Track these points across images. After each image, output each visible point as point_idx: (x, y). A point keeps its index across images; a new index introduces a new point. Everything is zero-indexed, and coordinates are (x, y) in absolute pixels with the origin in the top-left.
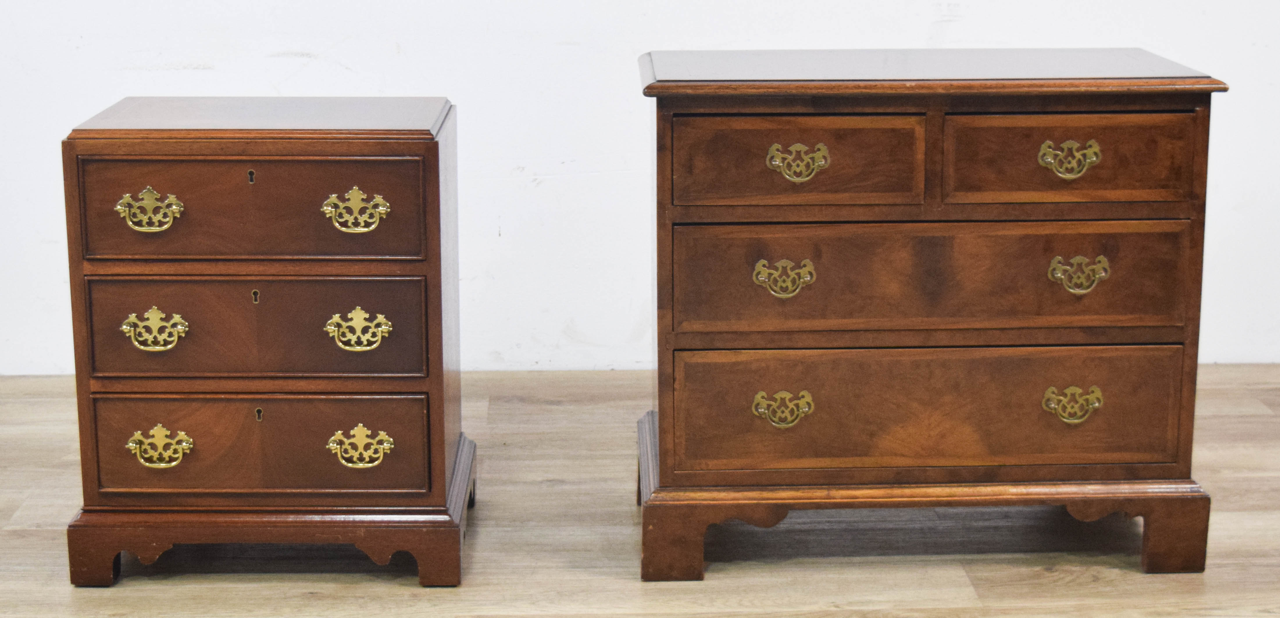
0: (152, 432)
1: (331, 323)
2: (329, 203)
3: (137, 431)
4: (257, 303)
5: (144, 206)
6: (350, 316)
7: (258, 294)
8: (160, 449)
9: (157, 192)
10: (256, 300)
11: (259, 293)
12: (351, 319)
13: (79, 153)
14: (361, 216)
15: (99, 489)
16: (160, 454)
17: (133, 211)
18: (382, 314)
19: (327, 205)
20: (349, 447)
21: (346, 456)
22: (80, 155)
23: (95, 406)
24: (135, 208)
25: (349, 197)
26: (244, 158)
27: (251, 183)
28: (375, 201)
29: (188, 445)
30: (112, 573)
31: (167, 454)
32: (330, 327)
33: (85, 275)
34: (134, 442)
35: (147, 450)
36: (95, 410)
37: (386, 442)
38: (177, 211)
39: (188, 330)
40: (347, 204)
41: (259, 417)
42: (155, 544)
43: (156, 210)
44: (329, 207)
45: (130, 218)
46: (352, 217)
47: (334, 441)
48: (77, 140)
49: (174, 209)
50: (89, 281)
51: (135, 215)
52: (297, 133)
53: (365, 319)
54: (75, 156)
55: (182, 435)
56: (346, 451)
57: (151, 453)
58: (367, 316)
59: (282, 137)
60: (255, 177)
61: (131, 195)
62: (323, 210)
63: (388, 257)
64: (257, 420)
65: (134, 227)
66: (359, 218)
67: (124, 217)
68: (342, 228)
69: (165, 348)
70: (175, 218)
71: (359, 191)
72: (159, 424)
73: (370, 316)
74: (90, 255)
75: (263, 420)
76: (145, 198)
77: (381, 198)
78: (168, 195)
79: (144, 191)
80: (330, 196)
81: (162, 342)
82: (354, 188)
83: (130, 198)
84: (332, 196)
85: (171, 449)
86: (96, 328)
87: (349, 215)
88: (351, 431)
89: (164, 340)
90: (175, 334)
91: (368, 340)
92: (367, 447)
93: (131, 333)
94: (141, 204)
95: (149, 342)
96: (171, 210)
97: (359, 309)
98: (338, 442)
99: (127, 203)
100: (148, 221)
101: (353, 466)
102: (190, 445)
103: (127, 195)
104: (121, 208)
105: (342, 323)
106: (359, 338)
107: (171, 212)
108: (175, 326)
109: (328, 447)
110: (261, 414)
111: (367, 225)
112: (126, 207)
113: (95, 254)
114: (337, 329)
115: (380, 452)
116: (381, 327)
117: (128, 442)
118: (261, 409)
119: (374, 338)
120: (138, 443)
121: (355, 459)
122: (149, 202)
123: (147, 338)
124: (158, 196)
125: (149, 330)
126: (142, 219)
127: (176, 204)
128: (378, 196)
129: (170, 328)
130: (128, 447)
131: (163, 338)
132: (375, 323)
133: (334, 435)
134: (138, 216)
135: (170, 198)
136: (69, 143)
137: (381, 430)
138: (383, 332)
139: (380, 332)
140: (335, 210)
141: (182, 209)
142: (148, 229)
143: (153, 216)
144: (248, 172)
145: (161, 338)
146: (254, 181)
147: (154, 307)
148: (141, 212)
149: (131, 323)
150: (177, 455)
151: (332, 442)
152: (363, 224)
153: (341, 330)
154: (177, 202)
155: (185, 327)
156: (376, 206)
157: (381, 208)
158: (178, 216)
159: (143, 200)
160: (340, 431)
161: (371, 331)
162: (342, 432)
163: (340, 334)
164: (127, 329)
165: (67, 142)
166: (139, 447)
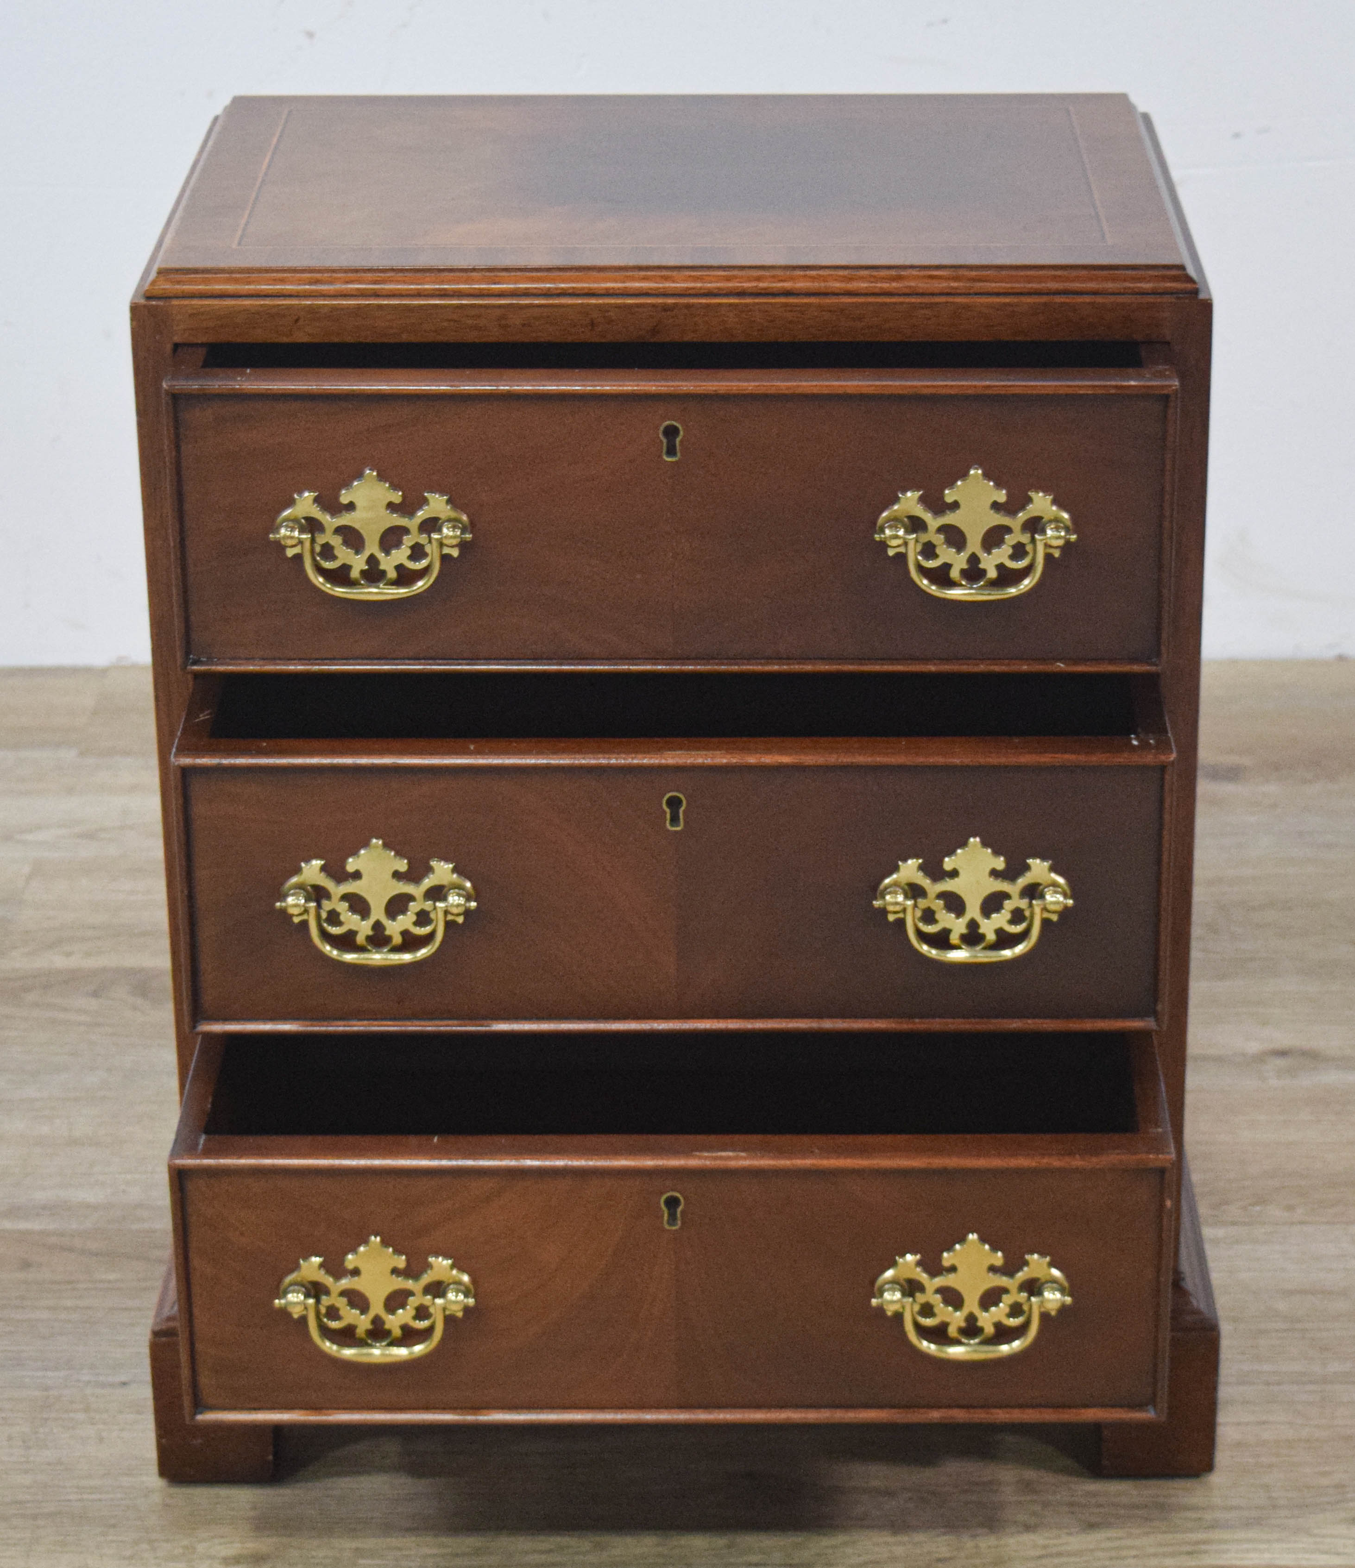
0: (351, 1261)
1: (896, 884)
2: (898, 514)
3: (307, 1256)
4: (679, 828)
5: (357, 526)
6: (949, 863)
7: (680, 802)
9: (391, 485)
10: (675, 820)
11: (684, 802)
12: (954, 874)
14: (989, 553)
15: (195, 1413)
16: (378, 1320)
17: (322, 540)
18: (1044, 858)
19: (895, 521)
20: (937, 1300)
21: (928, 1322)
22: (184, 346)
24: (330, 531)
25: (956, 497)
27: (669, 459)
28: (1031, 511)
29: (462, 1297)
31: (395, 1321)
32: (893, 899)
34: (298, 1288)
35: (337, 1310)
37: (1050, 1286)
38: (456, 541)
39: (478, 907)
40: (951, 518)
41: (673, 1217)
43: (392, 538)
44: (898, 528)
45: (314, 559)
46: (964, 556)
47: (894, 1281)
48: (175, 302)
49: (447, 537)
51: (328, 552)
53: (996, 873)
54: (169, 348)
55: (441, 1265)
56: (927, 1310)
57: (350, 1316)
58: (1000, 863)
59: (765, 289)
60: (681, 441)
61: (316, 494)
62: (883, 536)
63: (1062, 665)
64: (667, 1227)
65: (329, 586)
66: (981, 558)
67: (298, 557)
68: (934, 588)
69: (407, 957)
70: (445, 558)
71: (986, 481)
72: (373, 1238)
73: (1007, 862)
74: (195, 663)
75: (681, 1228)
76: (359, 504)
77: (1049, 502)
78: (426, 494)
79: (356, 483)
80: (900, 496)
81: (397, 940)
82: (972, 472)
83: (314, 504)
84: (909, 494)
85: (408, 1307)
86: (202, 900)
87: (954, 550)
88: (945, 1255)
89: (405, 933)
90: (437, 915)
91: (1000, 932)
92: (990, 1299)
93: (308, 914)
94: (345, 519)
95: (360, 939)
96: (437, 540)
97: (975, 845)
98: (904, 1283)
99: (305, 518)
100: (367, 567)
101: (946, 1353)
102: (466, 1296)
103: (306, 494)
104: (288, 533)
105: (925, 882)
106: (973, 925)
107: (435, 543)
108: (437, 893)
109: (874, 1302)
110: (679, 1209)
111: (1007, 577)
112: (302, 531)
113: (210, 661)
114: (910, 903)
115: (1027, 1313)
116: (1042, 896)
117: (282, 1287)
118: (678, 1195)
119: (1018, 927)
120: (313, 1292)
121: (952, 1331)
122: (370, 515)
123: (354, 928)
124: (397, 497)
125: (359, 905)
126: (349, 563)
127: (449, 520)
128: (1041, 494)
129: (422, 899)
130: (283, 1306)
131: (402, 929)
132: (1022, 882)
133: (893, 1264)
134: (336, 552)
135: (431, 501)
136: (152, 312)
137: (1032, 1252)
138: (1045, 909)
139: (1037, 910)
140: (914, 536)
141: (467, 536)
142: (366, 590)
143: (381, 556)
144: (662, 428)
145: (395, 928)
146: (679, 454)
147: (374, 841)
148: (346, 543)
149: (309, 887)
150: (426, 1322)
151: (887, 1286)
152: (992, 574)
153: (923, 903)
154: (453, 514)
155: (468, 898)
156: (1035, 526)
157: (1049, 533)
158: (455, 553)
159: (351, 507)
160: (912, 1255)
161: (1009, 905)
162: (918, 1257)
163: (919, 914)
164: (296, 906)
165: (145, 306)
166: (313, 1306)
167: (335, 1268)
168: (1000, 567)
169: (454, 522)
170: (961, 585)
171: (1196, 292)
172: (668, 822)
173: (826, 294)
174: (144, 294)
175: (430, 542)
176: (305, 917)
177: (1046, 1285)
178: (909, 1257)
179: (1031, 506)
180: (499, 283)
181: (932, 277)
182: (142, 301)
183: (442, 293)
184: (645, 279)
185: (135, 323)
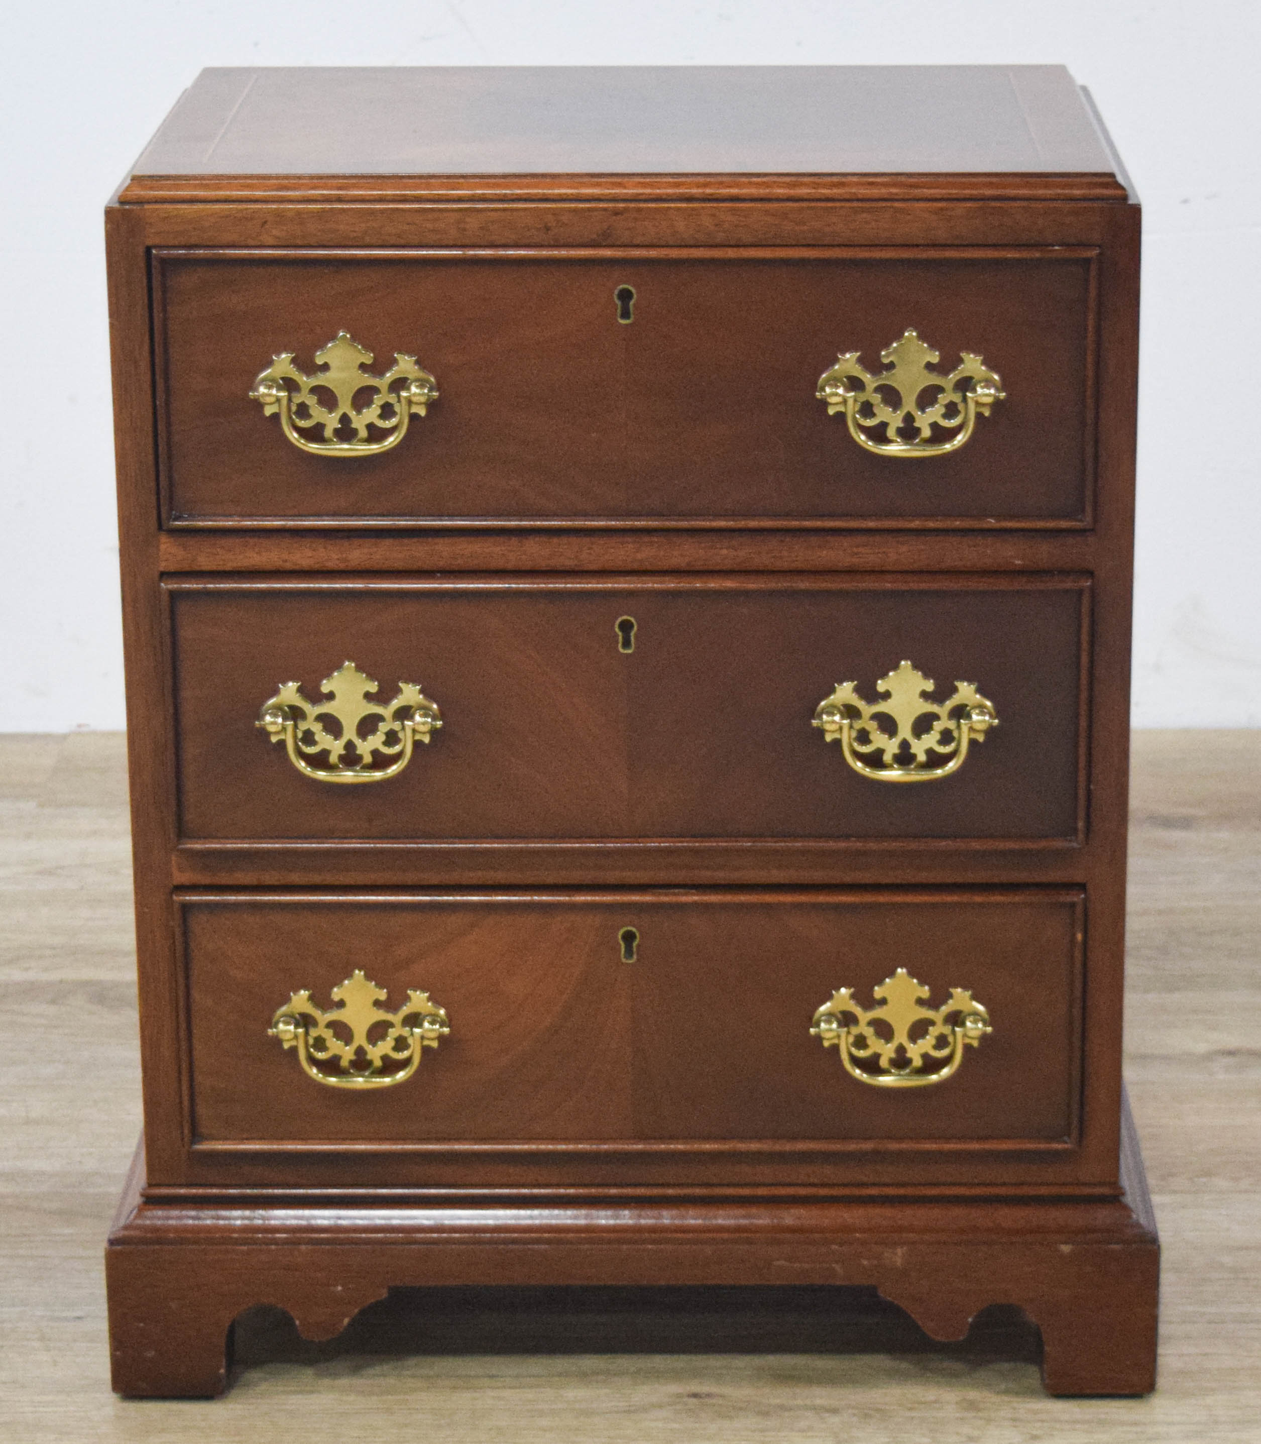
0: (337, 994)
1: (832, 705)
2: (837, 375)
3: (296, 990)
4: (630, 651)
5: (331, 386)
6: (881, 686)
7: (632, 626)
8: (360, 1039)
9: (363, 346)
10: (627, 644)
11: (635, 626)
12: (887, 695)
13: (157, 241)
14: (923, 411)
15: (193, 1142)
16: (360, 1051)
17: (298, 399)
18: (970, 681)
19: (834, 381)
20: (869, 1032)
21: (862, 1054)
22: (156, 247)
23: (185, 920)
24: (305, 390)
25: (891, 359)
26: (608, 253)
27: (623, 322)
28: (962, 371)
29: (437, 1026)
30: (224, 1361)
31: (376, 1053)
32: (830, 719)
33: (165, 575)
34: (288, 1019)
35: (324, 1040)
36: (185, 933)
37: (971, 1018)
38: (423, 399)
39: (443, 727)
40: (886, 378)
41: (629, 952)
42: (340, 1288)
43: (363, 397)
44: (837, 387)
45: (290, 418)
46: (900, 414)
47: (830, 1016)
48: (146, 206)
49: (415, 395)
50: (174, 595)
51: (303, 411)
52: (750, 183)
53: (925, 695)
54: (141, 250)
55: (419, 1000)
56: (861, 1042)
57: (335, 1047)
58: (929, 686)
59: (711, 195)
60: (634, 305)
61: (293, 355)
62: (823, 394)
63: (993, 521)
64: (624, 960)
65: (302, 441)
66: (916, 416)
67: (276, 417)
68: (870, 443)
69: (378, 775)
70: (414, 417)
71: (920, 343)
72: (357, 972)
73: (937, 685)
74: (177, 518)
75: (638, 960)
76: (332, 364)
77: (979, 362)
78: (395, 355)
79: (330, 345)
80: (840, 357)
81: (368, 759)
82: (906, 334)
83: (290, 364)
84: (848, 356)
85: (388, 1038)
86: (188, 721)
87: (891, 409)
88: (876, 988)
89: (375, 753)
90: (405, 735)
91: (930, 752)
92: (918, 1030)
93: (286, 733)
94: (320, 379)
95: (333, 759)
96: (406, 398)
97: (906, 667)
98: (840, 1016)
99: (282, 379)
100: (340, 426)
101: (878, 1081)
102: (442, 1026)
103: (283, 356)
104: (266, 391)
105: (861, 704)
106: (905, 745)
107: (403, 401)
108: (404, 713)
109: (812, 1031)
110: (635, 944)
111: (941, 435)
112: (280, 388)
113: (192, 517)
114: (846, 722)
115: (952, 1044)
116: (968, 716)
117: (274, 1020)
118: (634, 930)
119: (947, 747)
120: (301, 1022)
121: (884, 1063)
122: (343, 375)
123: (328, 748)
124: (368, 358)
125: (332, 725)
126: (322, 422)
127: (417, 380)
128: (972, 356)
129: (391, 720)
130: (275, 1034)
131: (372, 748)
132: (950, 704)
133: (830, 997)
134: (311, 412)
135: (401, 363)
136: (125, 214)
137: (956, 986)
138: (971, 729)
139: (965, 729)
140: (852, 394)
141: (434, 394)
142: (338, 447)
143: (352, 414)
144: (616, 292)
145: (365, 748)
146: (632, 316)
147: (347, 663)
148: (321, 402)
149: (286, 708)
150: (405, 1052)
151: (823, 1018)
152: (926, 433)
153: (858, 725)
154: (422, 375)
155: (434, 718)
156: (965, 385)
157: (979, 390)
158: (422, 412)
159: (325, 367)
160: (846, 988)
161: (938, 726)
162: (852, 990)
163: (854, 734)
164: (274, 723)
165: (119, 210)
166: (303, 1034)
167: (323, 1001)
168: (934, 426)
169: (422, 383)
170: (897, 442)
171: (1125, 198)
172: (620, 645)
173: (769, 200)
174: (119, 198)
175: (399, 401)
176: (282, 737)
177: (968, 1017)
178: (843, 990)
179: (962, 366)
180: (458, 189)
181: (871, 184)
182: (117, 205)
183: (403, 198)
184: (598, 185)
185: (109, 226)
